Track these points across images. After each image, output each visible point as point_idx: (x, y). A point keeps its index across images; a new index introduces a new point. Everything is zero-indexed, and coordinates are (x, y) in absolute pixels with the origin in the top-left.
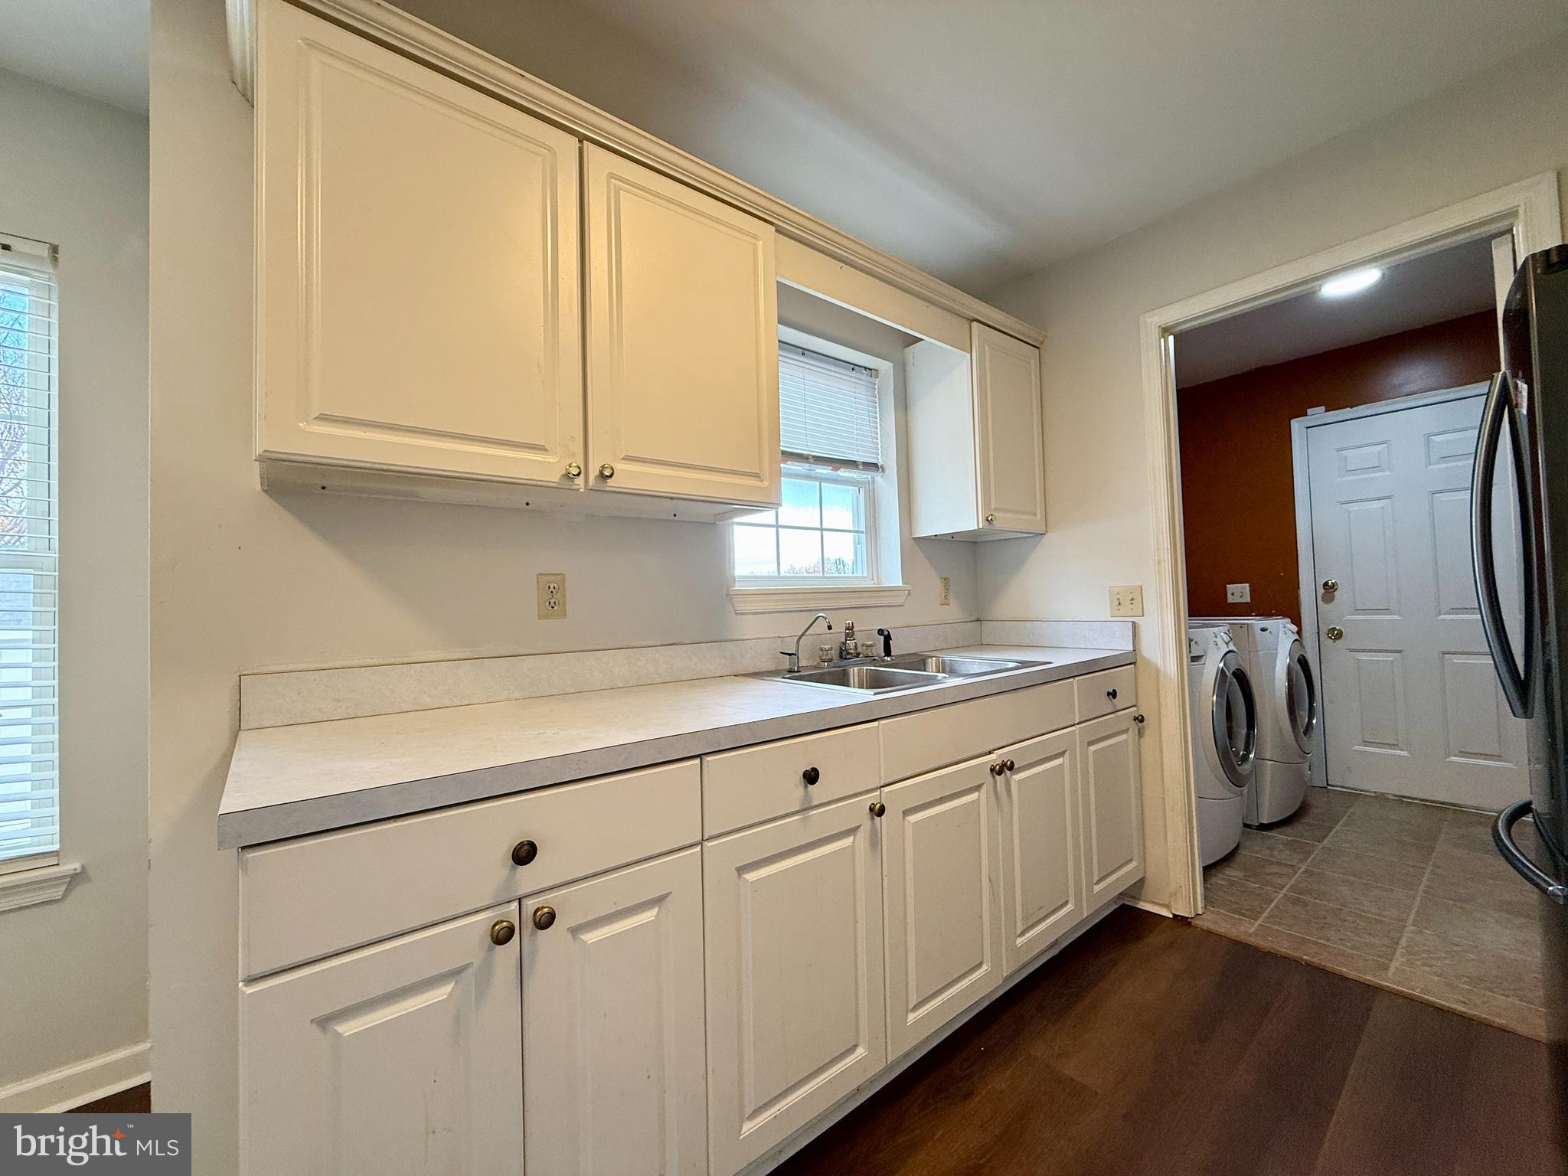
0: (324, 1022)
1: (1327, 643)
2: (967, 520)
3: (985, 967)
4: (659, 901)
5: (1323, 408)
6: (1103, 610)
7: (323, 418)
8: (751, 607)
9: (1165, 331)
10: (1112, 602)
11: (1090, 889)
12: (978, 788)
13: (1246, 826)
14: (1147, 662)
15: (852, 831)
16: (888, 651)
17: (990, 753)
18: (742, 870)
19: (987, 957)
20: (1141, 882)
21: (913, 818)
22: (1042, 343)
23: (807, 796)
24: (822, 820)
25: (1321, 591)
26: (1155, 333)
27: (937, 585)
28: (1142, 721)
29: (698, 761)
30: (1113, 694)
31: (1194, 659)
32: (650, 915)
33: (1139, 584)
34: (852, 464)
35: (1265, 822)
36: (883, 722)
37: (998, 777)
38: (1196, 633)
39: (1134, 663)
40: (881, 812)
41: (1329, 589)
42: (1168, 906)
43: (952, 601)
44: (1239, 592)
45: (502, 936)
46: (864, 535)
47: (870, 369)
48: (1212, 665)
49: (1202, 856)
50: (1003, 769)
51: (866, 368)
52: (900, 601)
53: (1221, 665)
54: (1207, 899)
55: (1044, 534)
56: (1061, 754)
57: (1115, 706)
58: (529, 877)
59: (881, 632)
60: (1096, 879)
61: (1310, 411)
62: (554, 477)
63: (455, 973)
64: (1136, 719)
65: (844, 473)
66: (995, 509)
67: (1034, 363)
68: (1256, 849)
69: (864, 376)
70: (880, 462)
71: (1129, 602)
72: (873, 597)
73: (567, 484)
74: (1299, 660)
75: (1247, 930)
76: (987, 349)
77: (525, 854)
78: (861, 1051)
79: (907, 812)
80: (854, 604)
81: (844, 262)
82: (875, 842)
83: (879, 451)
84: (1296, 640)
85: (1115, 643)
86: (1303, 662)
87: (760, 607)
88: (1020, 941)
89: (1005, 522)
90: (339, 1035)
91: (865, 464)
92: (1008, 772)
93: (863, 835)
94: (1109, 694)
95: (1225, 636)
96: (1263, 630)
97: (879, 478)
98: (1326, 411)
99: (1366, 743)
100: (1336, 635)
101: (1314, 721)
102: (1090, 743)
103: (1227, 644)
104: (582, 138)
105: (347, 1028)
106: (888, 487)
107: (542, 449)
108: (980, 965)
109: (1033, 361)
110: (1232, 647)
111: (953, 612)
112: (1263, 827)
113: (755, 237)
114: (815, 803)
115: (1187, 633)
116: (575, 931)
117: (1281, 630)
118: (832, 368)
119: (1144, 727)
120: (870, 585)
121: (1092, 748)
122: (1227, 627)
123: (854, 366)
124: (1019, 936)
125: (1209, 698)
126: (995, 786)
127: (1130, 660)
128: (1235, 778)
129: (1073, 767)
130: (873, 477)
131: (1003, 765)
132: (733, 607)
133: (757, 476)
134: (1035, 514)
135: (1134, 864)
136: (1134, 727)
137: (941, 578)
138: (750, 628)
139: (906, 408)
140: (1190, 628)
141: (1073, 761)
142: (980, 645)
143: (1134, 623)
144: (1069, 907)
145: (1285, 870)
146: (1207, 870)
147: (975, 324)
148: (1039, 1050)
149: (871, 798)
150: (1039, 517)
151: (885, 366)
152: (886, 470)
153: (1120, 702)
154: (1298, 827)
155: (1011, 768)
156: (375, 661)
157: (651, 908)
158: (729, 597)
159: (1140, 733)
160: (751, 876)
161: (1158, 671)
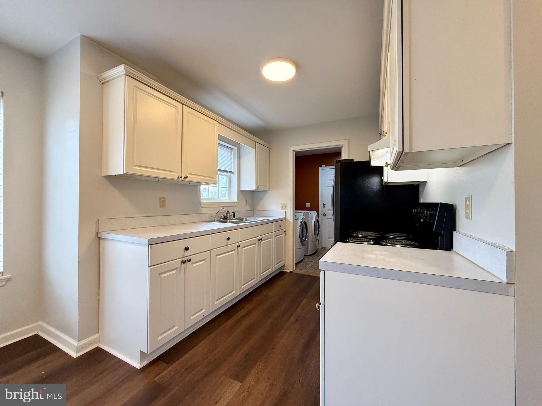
0: (160, 274)
1: (323, 216)
2: (253, 187)
3: (255, 279)
4: (203, 260)
5: (325, 165)
6: (280, 208)
7: (137, 166)
8: (205, 206)
9: (294, 151)
10: (281, 207)
11: (275, 266)
12: (255, 244)
13: (305, 256)
14: (287, 219)
15: (234, 250)
16: (234, 217)
17: (258, 237)
18: (217, 255)
19: (256, 277)
20: (284, 266)
21: (244, 249)
22: (270, 147)
23: (227, 243)
24: (230, 247)
25: (323, 205)
26: (292, 151)
27: (245, 201)
28: (286, 232)
29: (210, 235)
30: (281, 226)
31: (296, 219)
32: (203, 262)
33: (287, 203)
34: (226, 171)
35: (309, 254)
36: (240, 229)
37: (259, 241)
38: (297, 214)
39: (285, 220)
40: (239, 246)
41: (324, 205)
42: (289, 270)
43: (248, 205)
44: (308, 205)
45: (184, 262)
46: (228, 189)
47: (231, 148)
48: (300, 221)
49: (296, 261)
50: (260, 240)
51: (230, 148)
52: (236, 205)
53: (301, 221)
54: (296, 268)
55: (268, 191)
56: (271, 238)
57: (281, 229)
58: (187, 253)
59: (233, 212)
60: (276, 264)
61: (323, 166)
62: (176, 178)
63: (176, 269)
64: (285, 231)
65: (225, 173)
66: (259, 185)
67: (268, 152)
68: (307, 259)
69: (230, 150)
70: (233, 171)
71: (285, 207)
72: (231, 204)
73: (178, 179)
74: (317, 220)
75: (302, 272)
76: (259, 149)
77: (187, 249)
78: (234, 292)
79: (243, 247)
80: (227, 206)
81: (231, 129)
82: (238, 252)
83: (233, 168)
84: (316, 216)
85: (282, 216)
86: (318, 221)
87: (207, 206)
88: (261, 275)
89: (261, 188)
90: (162, 277)
91: (229, 171)
92: (261, 241)
93: (236, 251)
94: (280, 226)
95: (303, 215)
96: (311, 213)
97: (232, 175)
98: (326, 166)
99: (329, 238)
100: (325, 215)
101: (319, 233)
102: (276, 236)
103: (303, 216)
104: (183, 104)
105: (163, 276)
106: (234, 177)
107: (174, 172)
108: (254, 278)
109: (268, 151)
110: (304, 217)
111: (248, 208)
112: (309, 256)
113: (214, 125)
114: (228, 244)
115: (295, 214)
116: (192, 264)
117: (314, 213)
118: (224, 148)
119: (286, 233)
120: (229, 201)
121: (276, 237)
122: (304, 213)
123: (228, 147)
124: (262, 274)
125: (299, 228)
126: (258, 243)
127: (284, 219)
128: (303, 244)
129: (273, 241)
130: (231, 175)
131: (260, 239)
132: (201, 206)
133: (213, 178)
134: (267, 186)
135: (283, 262)
136: (284, 233)
137: (245, 200)
138: (204, 211)
139: (239, 159)
140: (296, 213)
141: (272, 240)
142: (253, 216)
143: (285, 211)
144: (271, 269)
145: (310, 262)
146: (296, 264)
147: (257, 143)
148: (264, 293)
149: (237, 244)
150: (268, 187)
151: (235, 148)
152: (234, 173)
153: (282, 228)
154: (314, 255)
155: (261, 240)
156: (125, 217)
157: (202, 261)
158: (200, 203)
159: (286, 234)
160: (218, 257)
161: (289, 221)
